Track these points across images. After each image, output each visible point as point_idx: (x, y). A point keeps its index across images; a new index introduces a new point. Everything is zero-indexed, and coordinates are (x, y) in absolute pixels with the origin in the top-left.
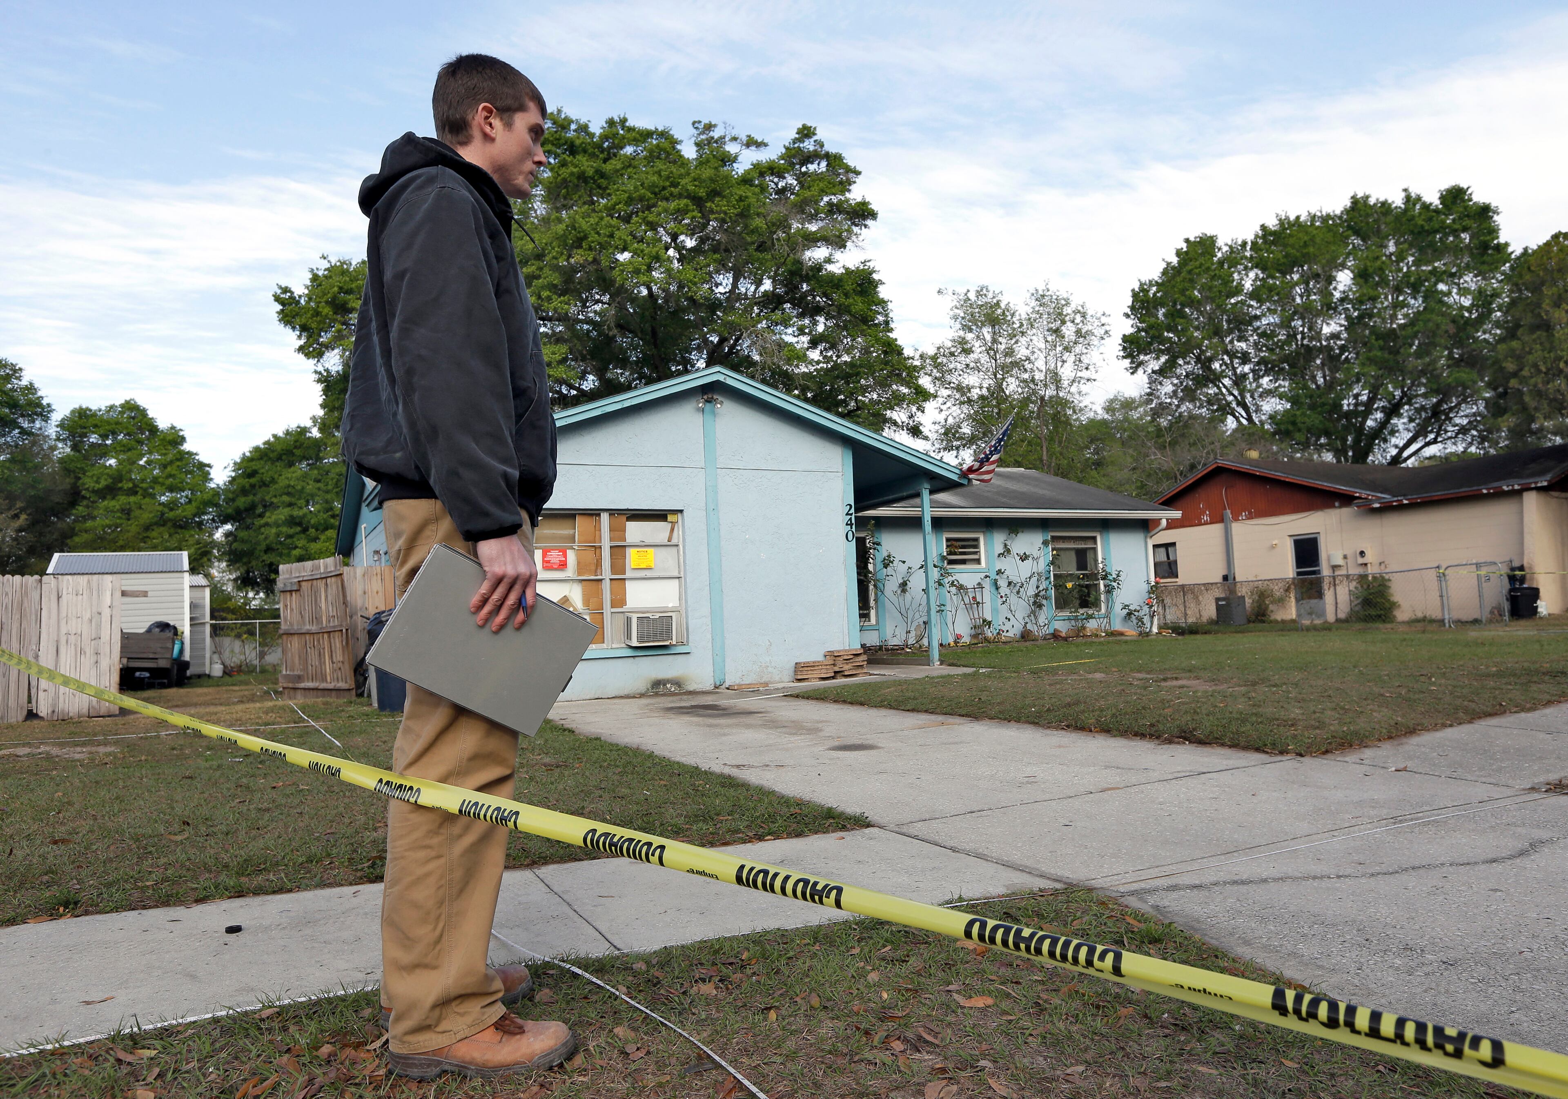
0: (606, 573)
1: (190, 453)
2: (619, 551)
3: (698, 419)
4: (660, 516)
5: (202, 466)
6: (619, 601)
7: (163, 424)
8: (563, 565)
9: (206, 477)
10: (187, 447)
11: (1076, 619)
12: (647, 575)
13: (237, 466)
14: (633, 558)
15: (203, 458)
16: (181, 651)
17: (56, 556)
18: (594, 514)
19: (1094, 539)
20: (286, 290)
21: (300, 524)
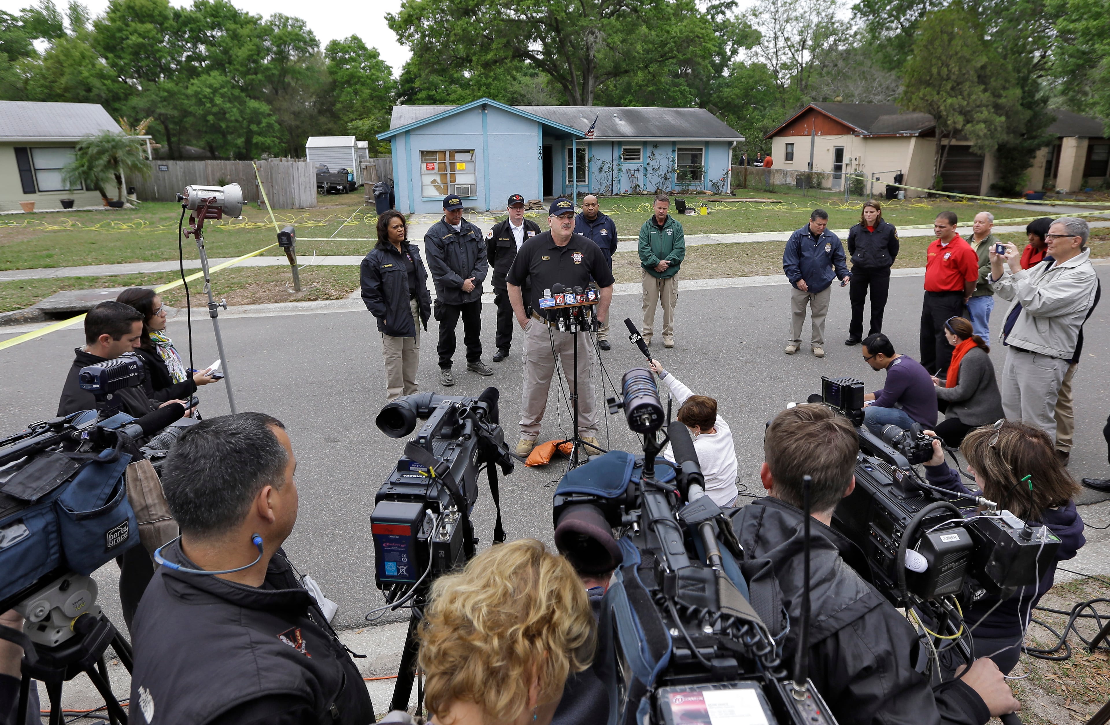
0: (448, 172)
1: (382, 62)
2: (453, 165)
3: (481, 116)
4: (467, 152)
5: (388, 68)
6: (453, 181)
7: (369, 46)
8: (433, 169)
9: (390, 74)
10: (380, 58)
11: (682, 185)
12: (462, 172)
13: (404, 68)
14: (458, 166)
15: (388, 63)
16: (353, 178)
17: (310, 138)
18: (444, 152)
19: (701, 149)
20: (389, 14)
21: (432, 99)
